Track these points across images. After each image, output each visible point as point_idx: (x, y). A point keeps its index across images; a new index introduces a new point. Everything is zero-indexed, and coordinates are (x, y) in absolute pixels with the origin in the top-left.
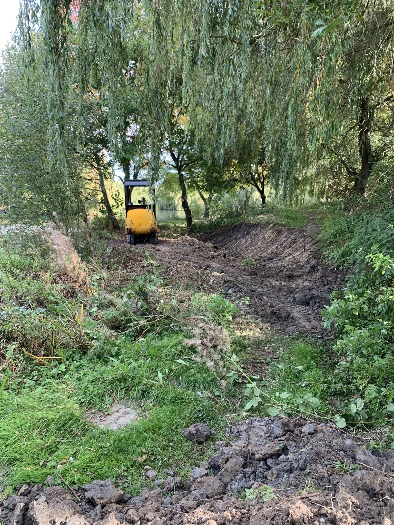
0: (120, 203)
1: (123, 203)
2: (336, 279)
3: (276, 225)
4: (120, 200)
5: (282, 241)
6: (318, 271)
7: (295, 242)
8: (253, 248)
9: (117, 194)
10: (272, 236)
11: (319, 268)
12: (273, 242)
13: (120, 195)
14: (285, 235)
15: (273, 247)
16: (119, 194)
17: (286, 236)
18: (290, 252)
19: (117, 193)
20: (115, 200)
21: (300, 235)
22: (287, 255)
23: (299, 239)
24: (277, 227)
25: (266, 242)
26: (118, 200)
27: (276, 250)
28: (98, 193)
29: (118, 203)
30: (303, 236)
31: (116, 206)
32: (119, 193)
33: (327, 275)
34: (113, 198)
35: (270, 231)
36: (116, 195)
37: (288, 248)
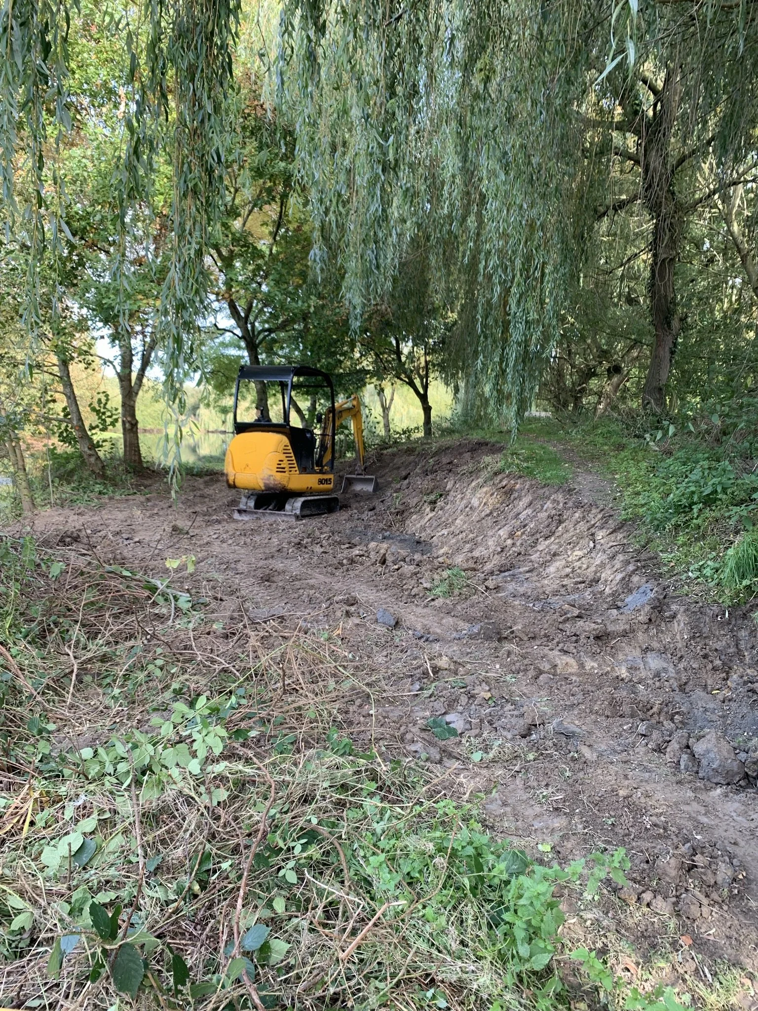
0: (109, 420)
1: (116, 420)
2: (737, 645)
3: (496, 474)
4: (108, 414)
5: (522, 516)
6: (674, 617)
7: (560, 522)
8: (445, 532)
9: (103, 400)
10: (491, 501)
11: (674, 607)
12: (496, 517)
13: (109, 403)
14: (525, 501)
15: (501, 532)
16: (107, 400)
17: (530, 504)
18: (554, 547)
19: (102, 397)
20: (98, 412)
21: (570, 504)
22: (548, 558)
23: (569, 513)
24: (501, 481)
25: (475, 517)
26: (104, 413)
27: (509, 542)
28: (57, 396)
29: (104, 420)
30: (578, 505)
31: (101, 427)
32: (107, 396)
33: (706, 630)
34: (94, 409)
35: (485, 489)
36: (100, 401)
37: (546, 538)
